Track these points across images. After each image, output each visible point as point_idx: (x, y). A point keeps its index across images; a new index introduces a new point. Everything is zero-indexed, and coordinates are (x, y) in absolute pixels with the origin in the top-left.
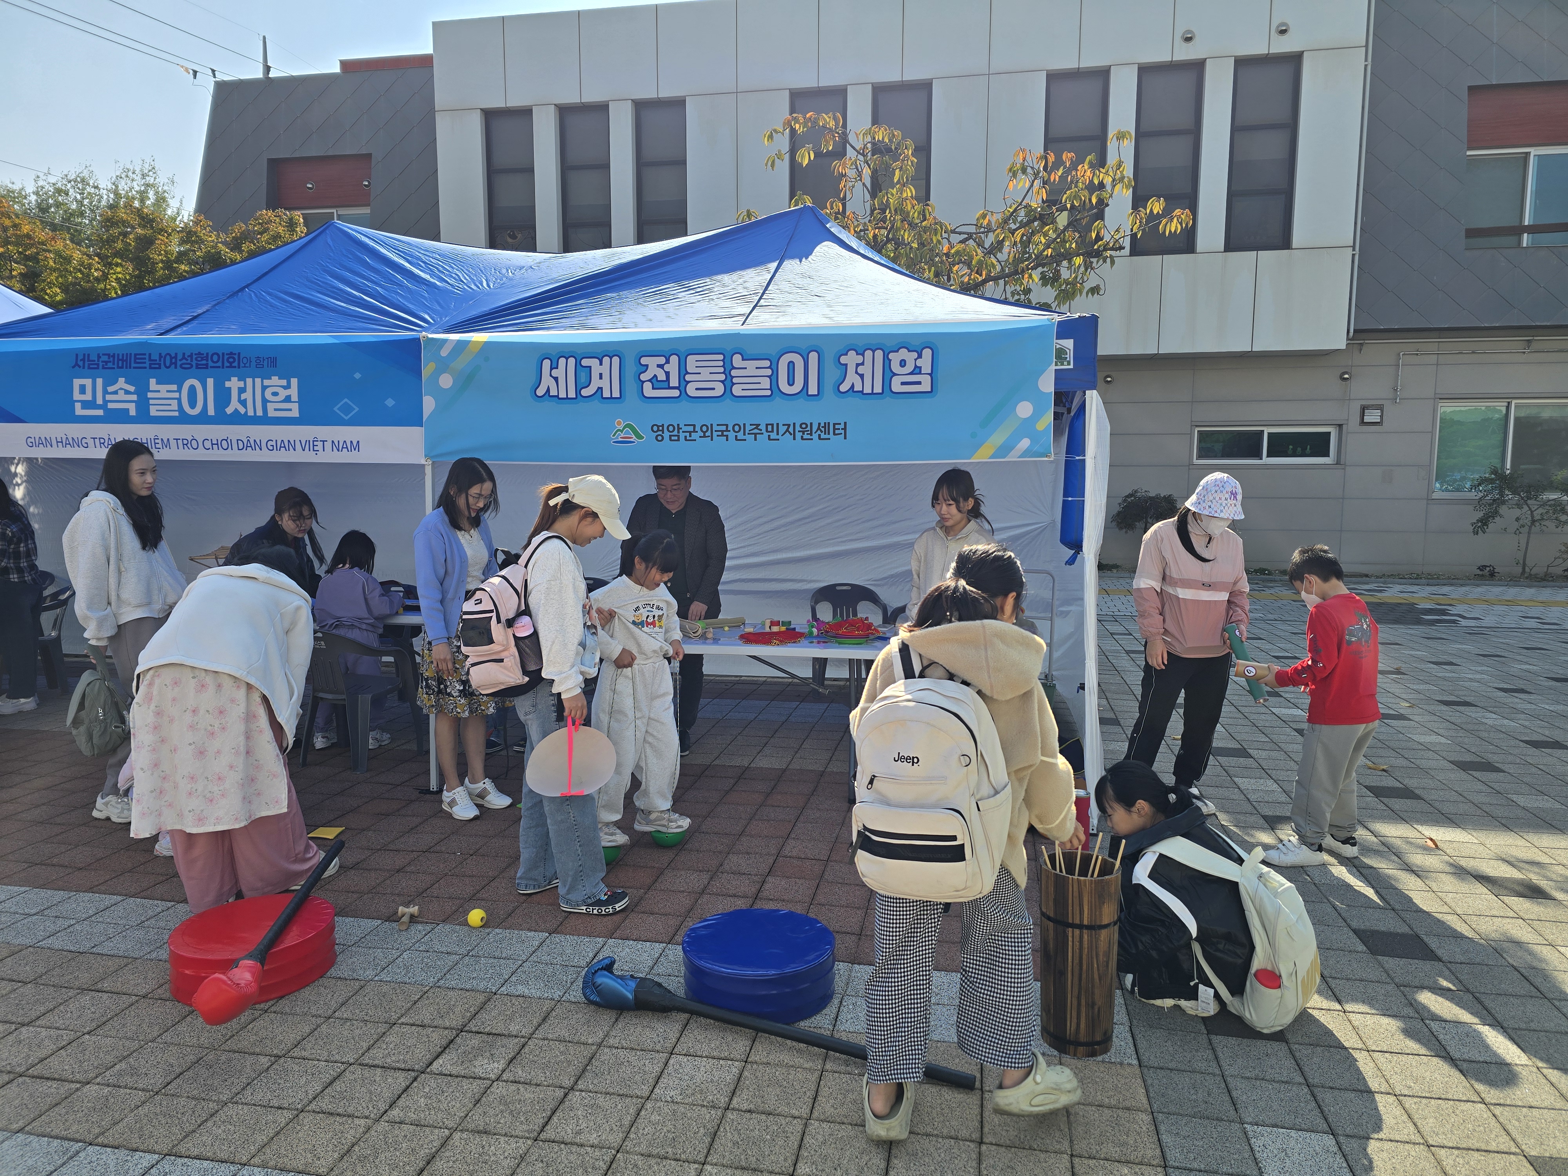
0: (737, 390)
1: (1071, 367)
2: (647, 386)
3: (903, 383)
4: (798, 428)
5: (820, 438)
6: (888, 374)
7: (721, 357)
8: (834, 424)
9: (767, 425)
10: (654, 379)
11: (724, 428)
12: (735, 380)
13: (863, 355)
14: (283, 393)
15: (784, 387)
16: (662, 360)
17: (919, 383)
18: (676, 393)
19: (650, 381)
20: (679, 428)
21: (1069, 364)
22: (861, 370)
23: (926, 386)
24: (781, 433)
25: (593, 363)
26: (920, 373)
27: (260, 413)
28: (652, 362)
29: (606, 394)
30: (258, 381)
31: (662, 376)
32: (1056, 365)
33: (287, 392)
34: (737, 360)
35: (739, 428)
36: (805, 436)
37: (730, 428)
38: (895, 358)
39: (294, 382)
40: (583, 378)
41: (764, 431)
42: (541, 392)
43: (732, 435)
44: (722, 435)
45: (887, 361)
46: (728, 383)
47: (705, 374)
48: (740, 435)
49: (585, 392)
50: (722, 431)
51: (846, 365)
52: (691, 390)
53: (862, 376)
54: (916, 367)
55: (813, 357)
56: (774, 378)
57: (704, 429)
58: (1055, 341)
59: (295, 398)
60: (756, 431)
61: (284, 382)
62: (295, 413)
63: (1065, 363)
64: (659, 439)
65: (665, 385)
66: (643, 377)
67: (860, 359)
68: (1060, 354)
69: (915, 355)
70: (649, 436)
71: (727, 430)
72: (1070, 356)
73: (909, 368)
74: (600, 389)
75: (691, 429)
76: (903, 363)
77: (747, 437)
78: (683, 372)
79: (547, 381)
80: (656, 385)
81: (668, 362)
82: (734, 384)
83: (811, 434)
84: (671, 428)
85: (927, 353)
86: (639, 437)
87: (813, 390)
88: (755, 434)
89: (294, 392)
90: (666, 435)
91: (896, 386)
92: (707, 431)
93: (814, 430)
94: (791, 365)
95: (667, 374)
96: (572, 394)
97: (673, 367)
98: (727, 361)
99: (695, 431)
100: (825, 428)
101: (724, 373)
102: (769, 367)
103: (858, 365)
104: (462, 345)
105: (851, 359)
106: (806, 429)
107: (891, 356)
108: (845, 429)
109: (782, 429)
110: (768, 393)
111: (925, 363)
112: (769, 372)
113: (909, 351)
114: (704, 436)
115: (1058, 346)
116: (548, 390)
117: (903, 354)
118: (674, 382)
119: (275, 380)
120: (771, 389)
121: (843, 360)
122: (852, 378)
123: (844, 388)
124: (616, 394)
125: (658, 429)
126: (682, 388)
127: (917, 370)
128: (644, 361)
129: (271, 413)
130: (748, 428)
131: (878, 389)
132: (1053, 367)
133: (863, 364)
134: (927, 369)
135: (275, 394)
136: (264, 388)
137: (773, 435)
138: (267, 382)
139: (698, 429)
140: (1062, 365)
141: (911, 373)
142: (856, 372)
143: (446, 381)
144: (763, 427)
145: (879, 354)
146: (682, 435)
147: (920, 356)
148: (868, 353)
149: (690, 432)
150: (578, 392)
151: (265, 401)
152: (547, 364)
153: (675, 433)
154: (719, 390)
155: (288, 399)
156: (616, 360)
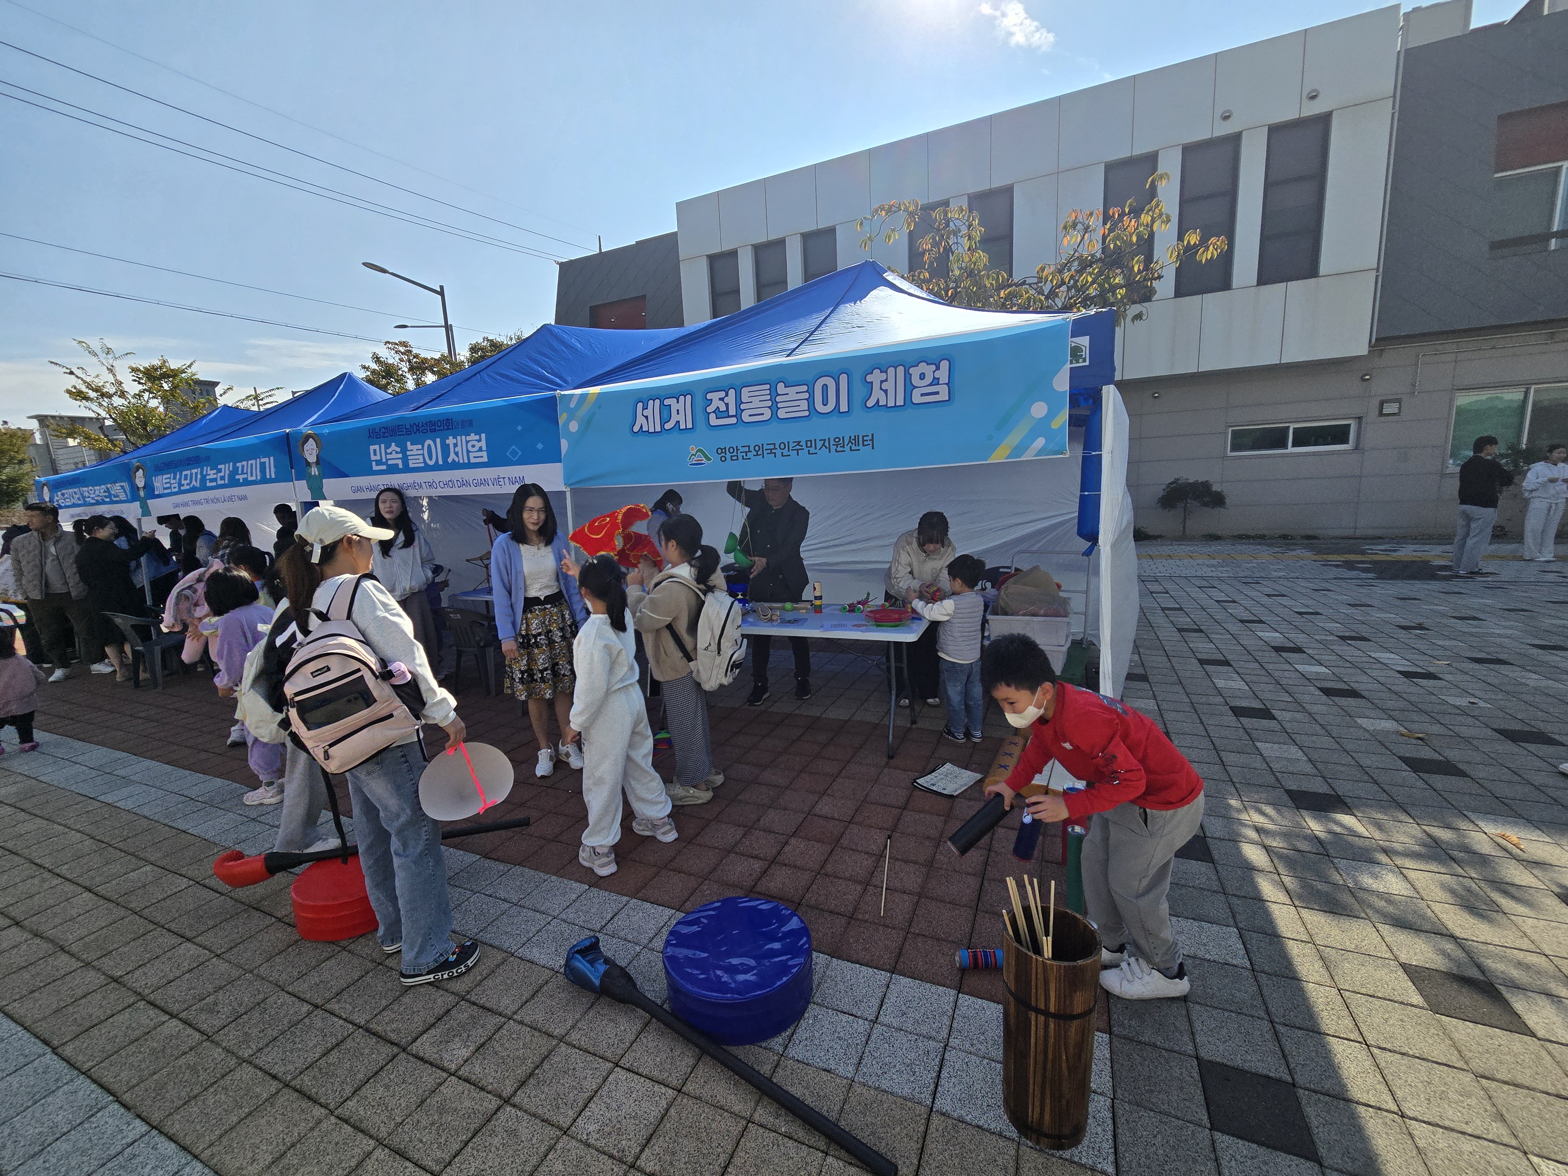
0: (782, 414)
1: (1087, 363)
2: (712, 417)
3: (922, 395)
4: (832, 442)
5: (851, 450)
6: (909, 387)
7: (768, 386)
8: (863, 437)
9: (807, 442)
10: (717, 411)
11: (772, 447)
12: (779, 405)
13: (886, 372)
14: (478, 445)
15: (820, 407)
16: (722, 394)
17: (937, 393)
18: (734, 420)
19: (714, 412)
20: (737, 450)
21: (1084, 361)
22: (884, 386)
23: (944, 396)
24: (818, 447)
25: (671, 402)
26: (938, 384)
27: (466, 461)
28: (714, 396)
29: (683, 426)
30: (463, 437)
31: (723, 408)
32: (1071, 363)
33: (480, 444)
34: (781, 388)
35: (784, 445)
36: (839, 449)
37: (777, 446)
38: (915, 372)
39: (483, 436)
40: (665, 416)
41: (804, 447)
42: (636, 429)
43: (778, 452)
44: (771, 453)
45: (908, 376)
46: (774, 408)
47: (756, 403)
48: (785, 452)
49: (667, 426)
50: (771, 450)
51: (872, 383)
52: (745, 417)
53: (886, 391)
54: (934, 378)
55: (843, 379)
56: (811, 400)
57: (757, 448)
58: (1070, 340)
59: (484, 448)
60: (798, 447)
61: (477, 437)
62: (485, 459)
63: (1081, 360)
64: (723, 460)
65: (726, 414)
66: (709, 410)
67: (883, 376)
68: (1076, 352)
69: (933, 367)
70: (715, 458)
71: (775, 449)
72: (1086, 353)
73: (929, 379)
74: (678, 422)
75: (747, 449)
76: (922, 376)
77: (791, 453)
78: (739, 402)
79: (640, 420)
80: (719, 415)
81: (727, 395)
82: (779, 408)
83: (843, 447)
84: (731, 450)
85: (944, 365)
86: (708, 459)
87: (844, 408)
88: (798, 450)
89: (483, 444)
90: (728, 455)
91: (917, 398)
92: (759, 450)
93: (846, 443)
94: (825, 387)
95: (727, 405)
96: (658, 429)
97: (731, 399)
98: (773, 389)
99: (750, 451)
100: (855, 440)
101: (770, 400)
102: (807, 391)
103: (882, 382)
104: (584, 396)
105: (876, 377)
106: (839, 442)
107: (911, 371)
108: (872, 440)
109: (819, 444)
110: (807, 413)
111: (943, 374)
112: (806, 395)
113: (928, 364)
114: (757, 455)
115: (1073, 345)
116: (641, 427)
117: (923, 368)
118: (732, 411)
119: (473, 437)
120: (808, 410)
121: (869, 378)
122: (877, 394)
123: (870, 404)
124: (690, 426)
125: (721, 451)
126: (738, 416)
127: (935, 382)
128: (709, 396)
129: (473, 460)
130: (792, 445)
131: (900, 402)
132: (1068, 366)
133: (886, 380)
134: (944, 379)
135: (473, 446)
136: (467, 442)
137: (812, 450)
138: (468, 438)
139: (752, 449)
140: (1078, 362)
141: (930, 385)
142: (881, 389)
143: (574, 427)
144: (803, 443)
145: (901, 369)
146: (740, 455)
147: (938, 368)
148: (891, 371)
149: (746, 452)
150: (662, 426)
151: (468, 452)
152: (640, 405)
153: (735, 454)
154: (767, 414)
155: (480, 449)
156: (689, 397)
